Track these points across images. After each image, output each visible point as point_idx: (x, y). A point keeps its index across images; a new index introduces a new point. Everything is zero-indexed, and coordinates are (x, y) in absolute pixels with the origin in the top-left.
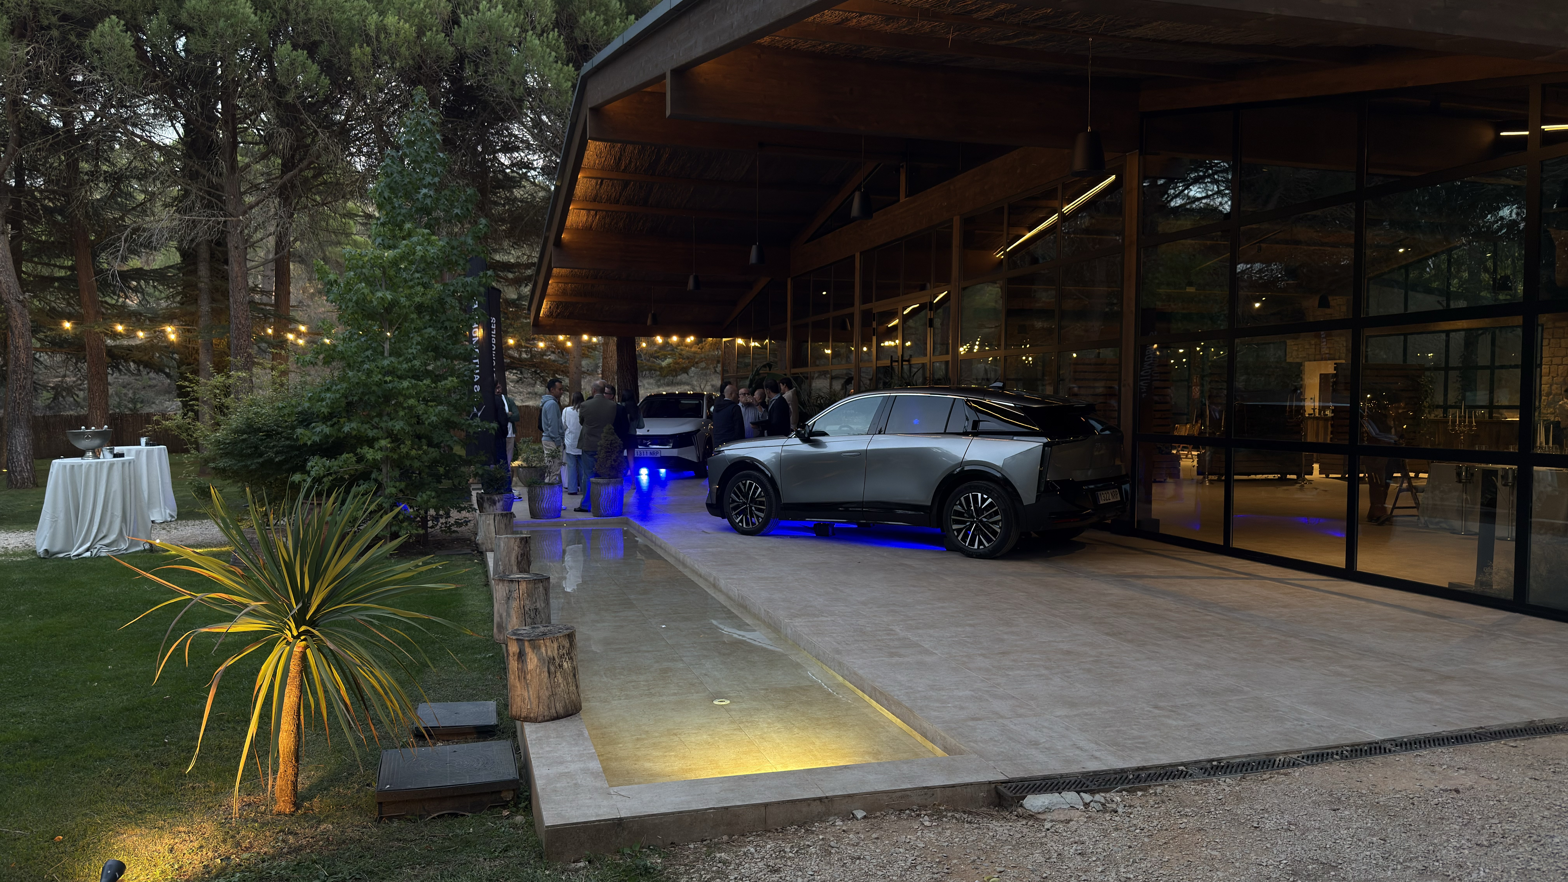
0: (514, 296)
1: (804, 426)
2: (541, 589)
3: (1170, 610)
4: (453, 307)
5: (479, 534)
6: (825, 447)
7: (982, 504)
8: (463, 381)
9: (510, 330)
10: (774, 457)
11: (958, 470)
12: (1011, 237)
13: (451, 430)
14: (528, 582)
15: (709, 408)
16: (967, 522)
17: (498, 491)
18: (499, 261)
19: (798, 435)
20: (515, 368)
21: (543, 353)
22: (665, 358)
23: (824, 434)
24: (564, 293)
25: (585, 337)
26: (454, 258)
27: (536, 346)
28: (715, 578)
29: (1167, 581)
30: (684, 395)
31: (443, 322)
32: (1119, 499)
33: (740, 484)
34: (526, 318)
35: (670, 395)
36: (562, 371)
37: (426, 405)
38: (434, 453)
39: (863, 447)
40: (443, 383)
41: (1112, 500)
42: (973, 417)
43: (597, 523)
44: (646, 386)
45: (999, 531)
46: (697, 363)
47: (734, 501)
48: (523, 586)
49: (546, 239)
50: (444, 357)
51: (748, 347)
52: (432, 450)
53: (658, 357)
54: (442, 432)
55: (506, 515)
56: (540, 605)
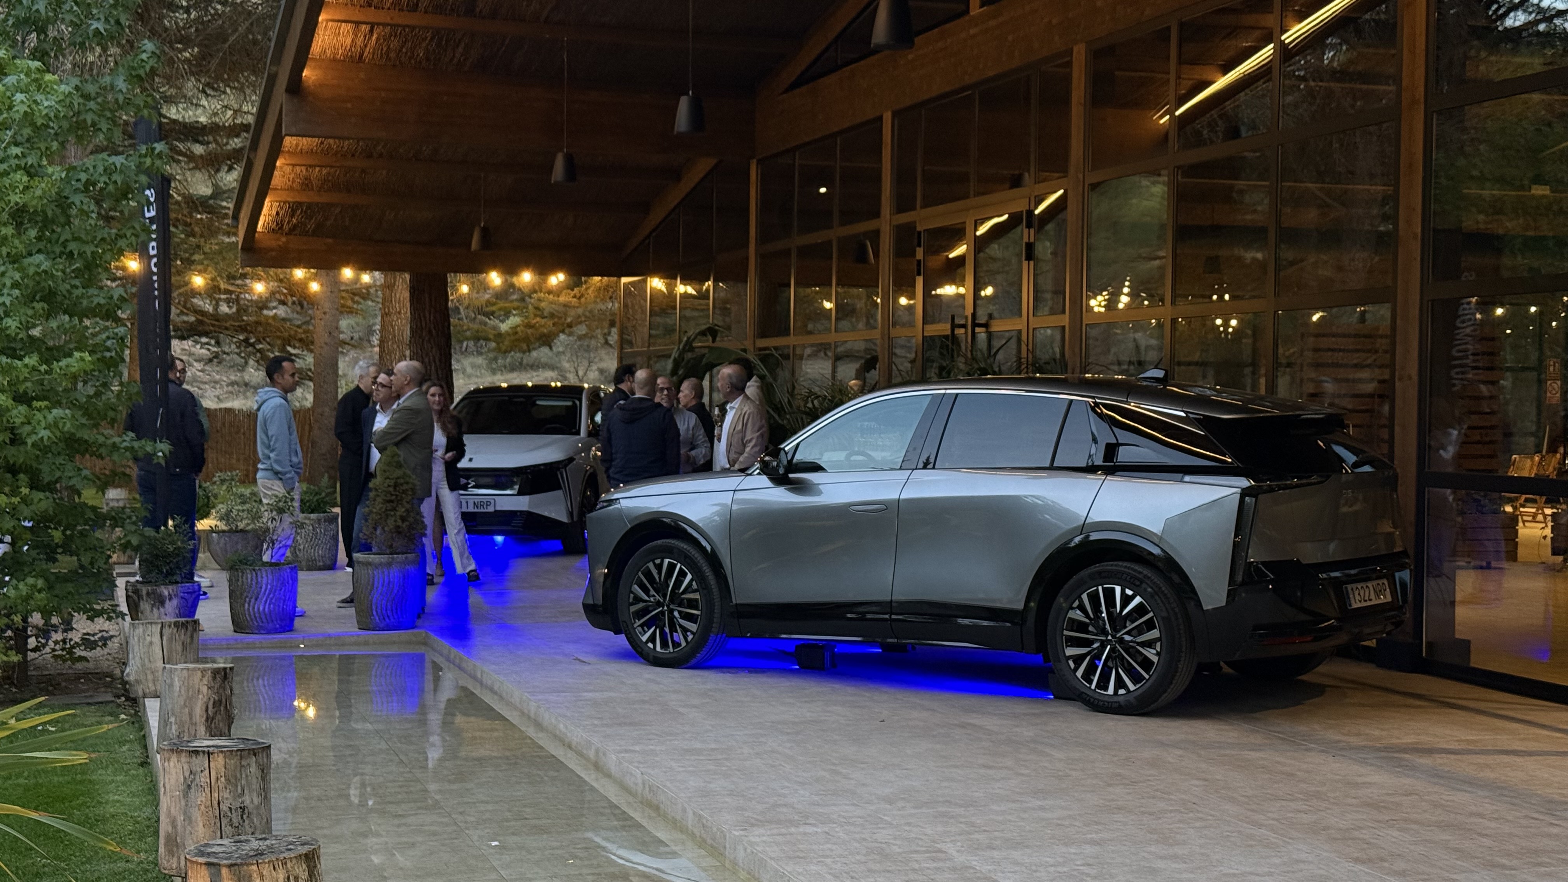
0: (205, 190)
1: (776, 453)
2: (253, 769)
3: (1481, 816)
4: (84, 214)
5: (131, 662)
6: (819, 493)
7: (1123, 607)
8: (102, 360)
9: (196, 257)
10: (717, 513)
11: (1077, 540)
12: (1187, 84)
13: (78, 457)
14: (229, 753)
15: (592, 416)
16: (1092, 642)
17: (168, 577)
18: (175, 121)
19: (765, 470)
20: (206, 334)
21: (262, 304)
22: (507, 314)
23: (816, 468)
24: (306, 185)
25: (347, 273)
26: (89, 118)
27: (250, 291)
28: (597, 751)
29: (1481, 759)
30: (543, 390)
31: (64, 244)
32: (1389, 599)
33: (651, 565)
34: (228, 234)
35: (516, 390)
36: (301, 340)
37: (30, 406)
38: (42, 502)
39: (890, 494)
40: (63, 363)
41: (1375, 602)
42: (1106, 436)
43: (366, 643)
44: (469, 370)
45: (1155, 659)
46: (570, 326)
47: (637, 600)
48: (219, 762)
49: (272, 80)
50: (65, 312)
51: (671, 294)
52: (38, 495)
53: (493, 313)
54: (60, 460)
55: (184, 625)
56: (251, 800)
